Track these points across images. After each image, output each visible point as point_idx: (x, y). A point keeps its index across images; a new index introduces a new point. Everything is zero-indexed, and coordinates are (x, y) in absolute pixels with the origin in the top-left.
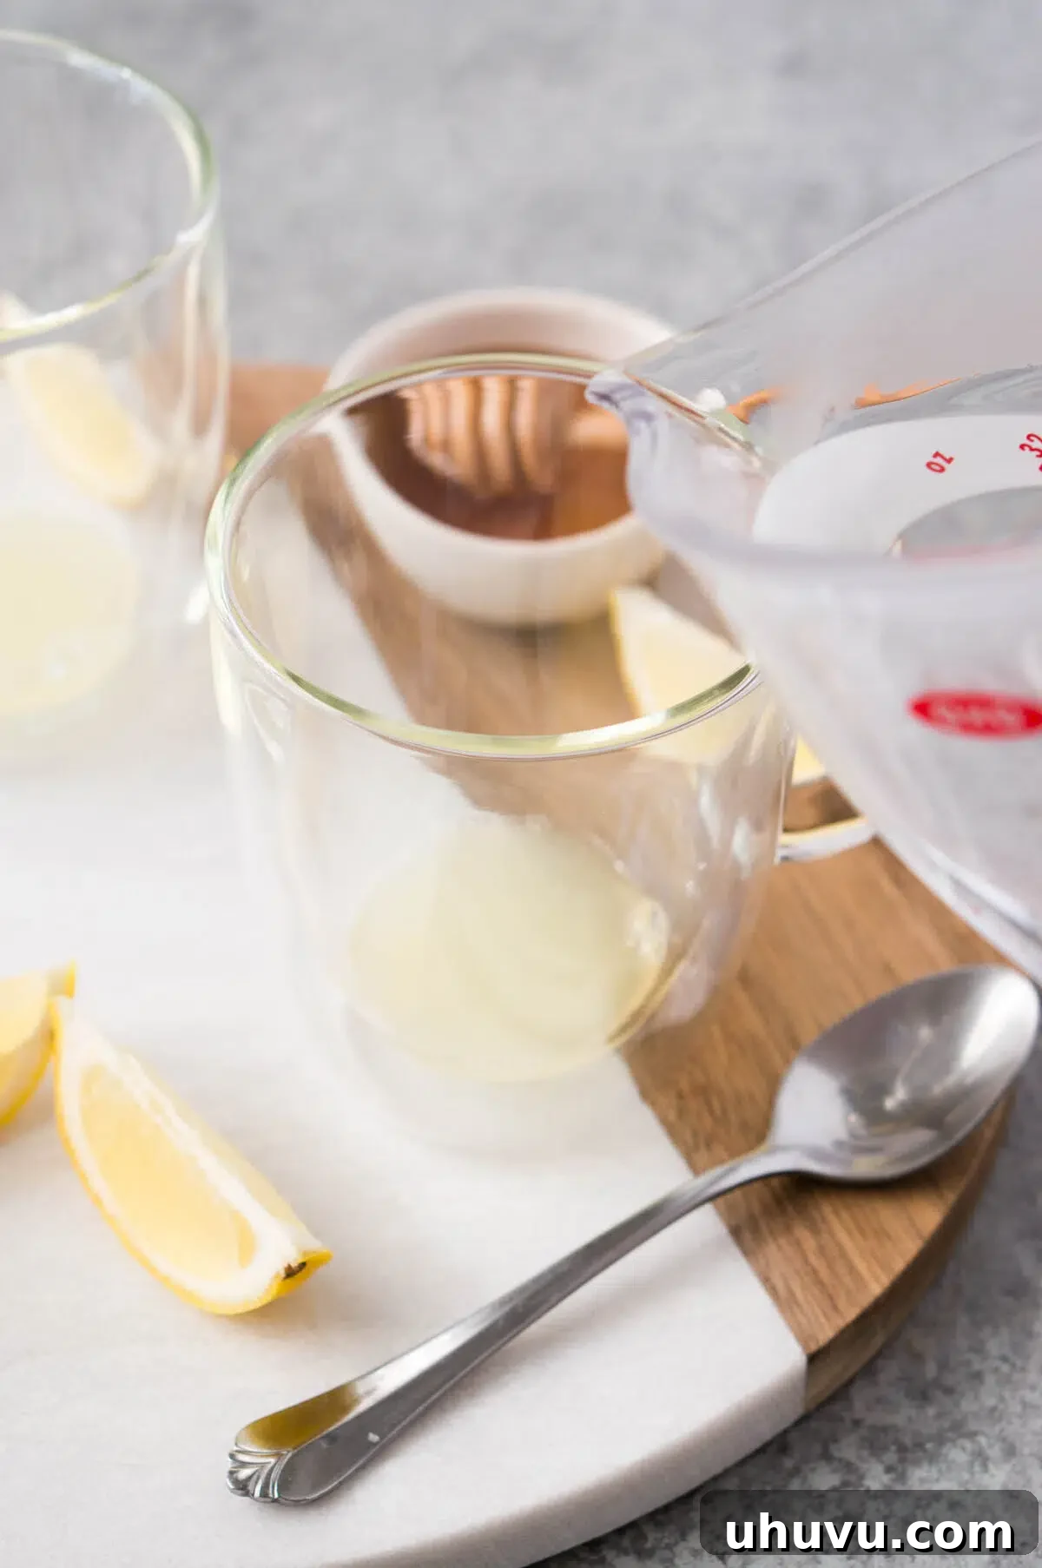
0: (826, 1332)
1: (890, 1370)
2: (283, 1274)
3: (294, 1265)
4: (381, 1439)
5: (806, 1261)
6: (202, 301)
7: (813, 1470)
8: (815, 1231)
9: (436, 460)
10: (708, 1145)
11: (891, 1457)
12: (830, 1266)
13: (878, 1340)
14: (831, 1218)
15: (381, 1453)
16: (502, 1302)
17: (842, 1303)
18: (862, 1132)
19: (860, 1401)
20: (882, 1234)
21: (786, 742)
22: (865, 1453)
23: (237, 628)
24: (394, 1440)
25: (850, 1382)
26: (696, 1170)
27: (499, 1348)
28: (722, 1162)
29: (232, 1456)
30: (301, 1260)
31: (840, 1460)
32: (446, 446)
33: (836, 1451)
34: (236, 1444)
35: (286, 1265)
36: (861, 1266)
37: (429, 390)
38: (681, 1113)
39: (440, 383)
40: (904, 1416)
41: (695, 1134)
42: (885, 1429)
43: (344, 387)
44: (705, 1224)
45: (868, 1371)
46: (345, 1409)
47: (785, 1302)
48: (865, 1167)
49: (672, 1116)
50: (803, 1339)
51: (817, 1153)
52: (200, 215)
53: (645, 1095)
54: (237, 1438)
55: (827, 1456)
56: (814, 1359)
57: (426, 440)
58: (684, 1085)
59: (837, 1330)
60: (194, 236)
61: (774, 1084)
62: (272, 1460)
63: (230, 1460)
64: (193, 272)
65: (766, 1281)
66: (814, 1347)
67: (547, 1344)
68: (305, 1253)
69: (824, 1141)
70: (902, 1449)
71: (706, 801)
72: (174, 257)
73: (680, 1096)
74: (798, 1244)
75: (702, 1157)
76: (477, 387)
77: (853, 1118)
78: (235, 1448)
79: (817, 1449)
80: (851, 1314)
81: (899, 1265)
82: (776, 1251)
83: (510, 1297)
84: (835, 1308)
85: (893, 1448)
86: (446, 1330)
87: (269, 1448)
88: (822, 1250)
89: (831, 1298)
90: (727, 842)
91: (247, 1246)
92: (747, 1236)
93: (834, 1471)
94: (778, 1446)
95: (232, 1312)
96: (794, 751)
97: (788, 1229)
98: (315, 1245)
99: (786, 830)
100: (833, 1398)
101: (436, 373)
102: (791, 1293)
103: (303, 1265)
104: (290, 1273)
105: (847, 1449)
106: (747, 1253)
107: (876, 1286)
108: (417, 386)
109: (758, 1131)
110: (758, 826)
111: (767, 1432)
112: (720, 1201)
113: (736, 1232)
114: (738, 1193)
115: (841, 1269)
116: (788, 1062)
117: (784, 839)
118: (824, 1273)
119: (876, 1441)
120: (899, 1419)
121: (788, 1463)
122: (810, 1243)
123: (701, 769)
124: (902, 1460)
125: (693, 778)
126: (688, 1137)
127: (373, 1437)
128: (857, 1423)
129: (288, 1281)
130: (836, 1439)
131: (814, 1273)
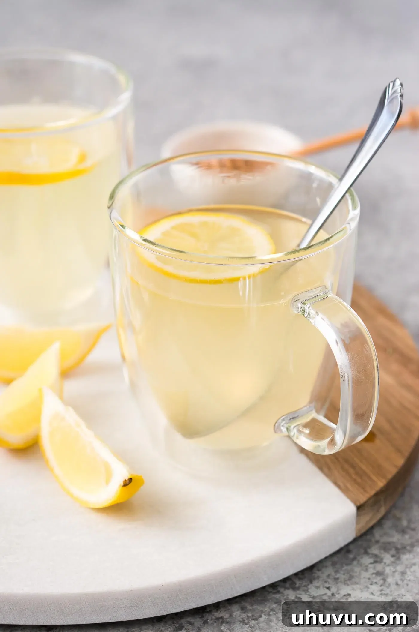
0: (363, 498)
2: (122, 484)
3: (127, 480)
5: (350, 476)
7: (362, 558)
11: (393, 552)
12: (361, 478)
17: (368, 489)
19: (377, 534)
20: (381, 467)
22: (382, 551)
25: (372, 528)
30: (130, 477)
31: (372, 554)
33: (369, 551)
35: (124, 480)
36: (374, 478)
40: (396, 538)
42: (389, 543)
45: (379, 523)
47: (344, 489)
55: (366, 553)
56: (359, 509)
59: (367, 498)
66: (358, 504)
68: (132, 475)
70: (397, 549)
79: (362, 551)
80: (373, 492)
81: (389, 476)
84: (366, 491)
85: (393, 549)
88: (357, 473)
89: (363, 488)
91: (108, 474)
93: (370, 558)
94: (346, 549)
100: (366, 533)
102: (347, 487)
103: (131, 479)
104: (126, 483)
105: (375, 550)
107: (381, 484)
111: (342, 542)
115: (366, 479)
119: (386, 547)
120: (394, 539)
121: (351, 556)
124: (398, 553)
128: (377, 542)
129: (125, 488)
130: (369, 547)
131: (355, 481)
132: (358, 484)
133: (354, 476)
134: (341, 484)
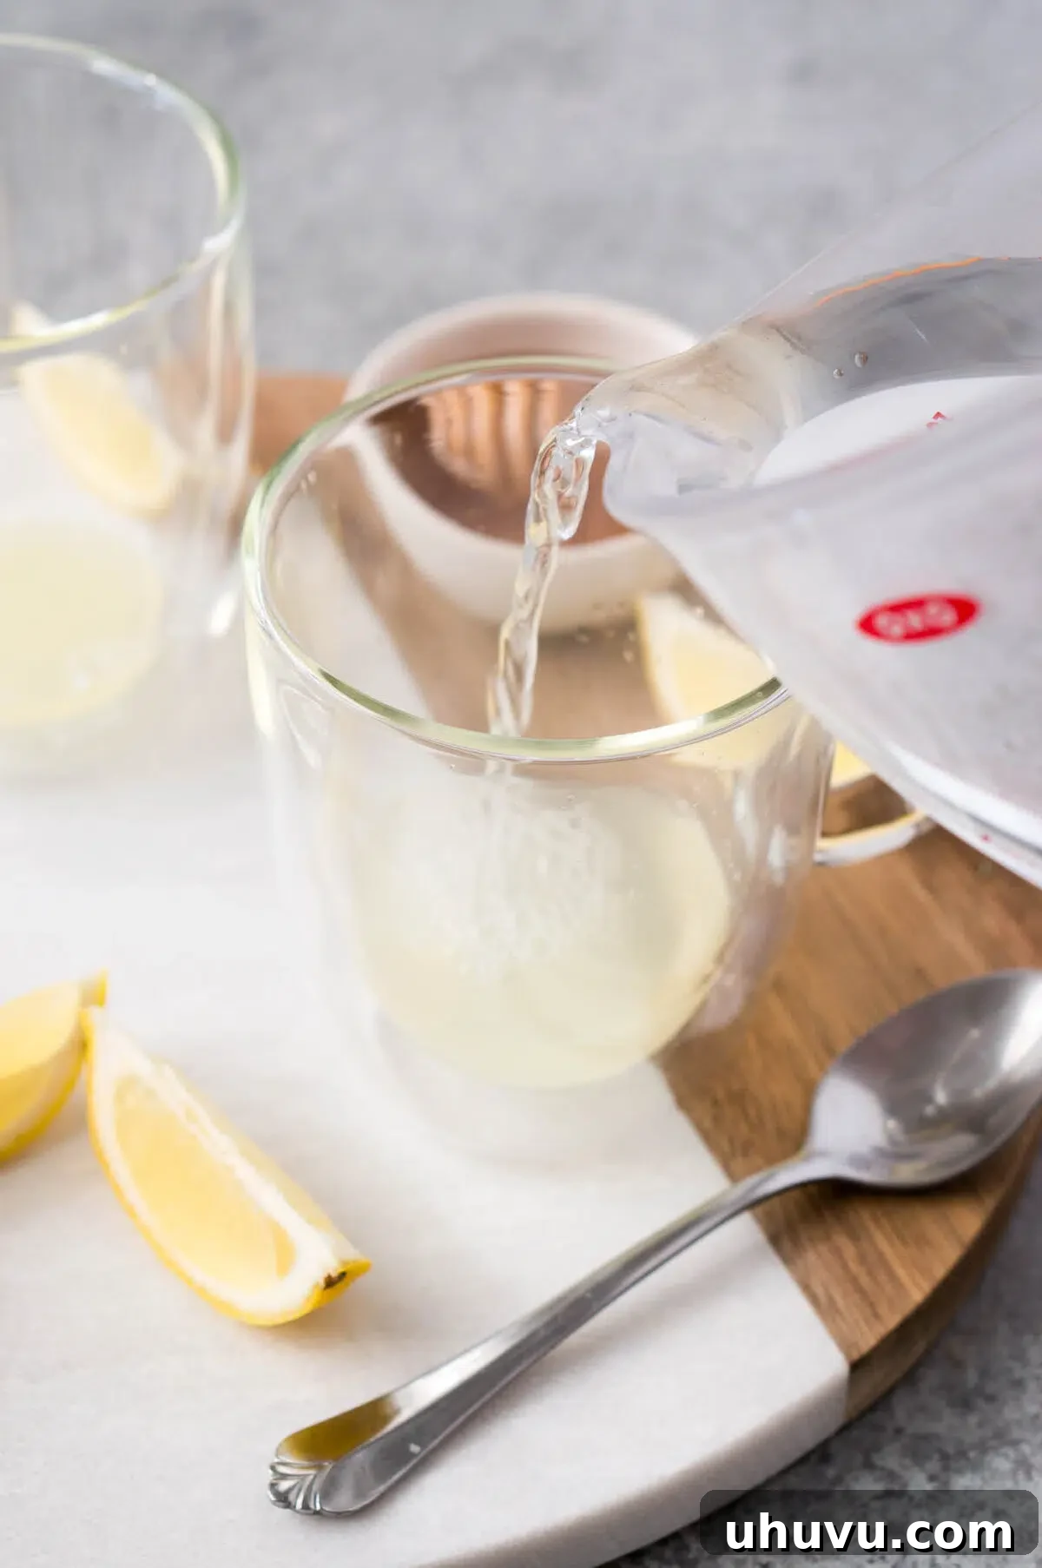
0: (868, 1339)
1: (931, 1377)
2: (322, 1283)
3: (334, 1274)
4: (422, 1450)
5: (845, 1266)
6: (229, 309)
7: (857, 1475)
8: (854, 1237)
9: (458, 466)
10: (745, 1154)
11: (934, 1465)
12: (870, 1273)
13: (920, 1347)
14: (871, 1226)
15: (424, 1464)
16: (540, 1313)
17: (883, 1309)
18: (901, 1137)
19: (901, 1409)
20: (922, 1241)
21: (826, 748)
22: (907, 1462)
23: (271, 628)
24: (434, 1451)
25: (890, 1391)
26: (733, 1177)
27: (539, 1359)
28: (758, 1169)
29: (273, 1468)
30: (341, 1270)
31: (883, 1469)
32: (469, 451)
33: (877, 1459)
34: (277, 1456)
35: (326, 1275)
36: (901, 1272)
37: (452, 398)
38: (717, 1119)
39: (461, 390)
40: (947, 1424)
41: (731, 1141)
42: (926, 1438)
43: (367, 397)
44: (744, 1231)
45: (910, 1378)
46: (386, 1419)
47: (825, 1308)
48: (907, 1174)
49: (707, 1123)
50: (844, 1345)
51: (857, 1161)
52: (226, 223)
53: (683, 1103)
54: (277, 1450)
55: (869, 1466)
56: (858, 1367)
57: (449, 446)
58: (720, 1094)
59: (879, 1337)
60: (220, 243)
61: (809, 1091)
62: (312, 1472)
63: (271, 1472)
64: (219, 281)
65: (806, 1288)
66: (856, 1355)
67: (588, 1353)
68: (344, 1263)
69: (863, 1148)
70: (945, 1457)
71: (742, 807)
72: (198, 266)
73: (715, 1103)
74: (838, 1252)
75: (738, 1164)
76: (498, 392)
77: (892, 1124)
78: (276, 1460)
79: (859, 1459)
80: (892, 1321)
81: (940, 1271)
82: (815, 1257)
83: (550, 1307)
84: (876, 1316)
85: (936, 1456)
86: (486, 1340)
87: (310, 1460)
88: (862, 1259)
89: (872, 1305)
90: (764, 849)
91: (285, 1256)
92: (787, 1245)
93: (876, 1477)
94: (820, 1454)
95: (270, 1323)
96: (833, 757)
97: (828, 1238)
98: (353, 1254)
99: (825, 834)
100: (873, 1408)
101: (457, 380)
102: (831, 1300)
103: (343, 1275)
104: (330, 1283)
105: (890, 1458)
106: (787, 1260)
107: (917, 1292)
108: (437, 393)
109: (795, 1139)
110: (792, 830)
111: (809, 1442)
112: (759, 1210)
113: (775, 1240)
114: (776, 1201)
115: (883, 1278)
116: (823, 1070)
117: (822, 843)
118: (864, 1280)
119: (918, 1450)
120: (939, 1428)
121: (831, 1472)
122: (849, 1250)
123: (737, 775)
124: (946, 1468)
125: (728, 783)
126: (726, 1147)
127: (414, 1448)
128: (899, 1431)
129: (329, 1291)
130: (877, 1448)
131: (854, 1280)
132: (860, 1291)
133: (854, 1266)
134: (819, 1291)
